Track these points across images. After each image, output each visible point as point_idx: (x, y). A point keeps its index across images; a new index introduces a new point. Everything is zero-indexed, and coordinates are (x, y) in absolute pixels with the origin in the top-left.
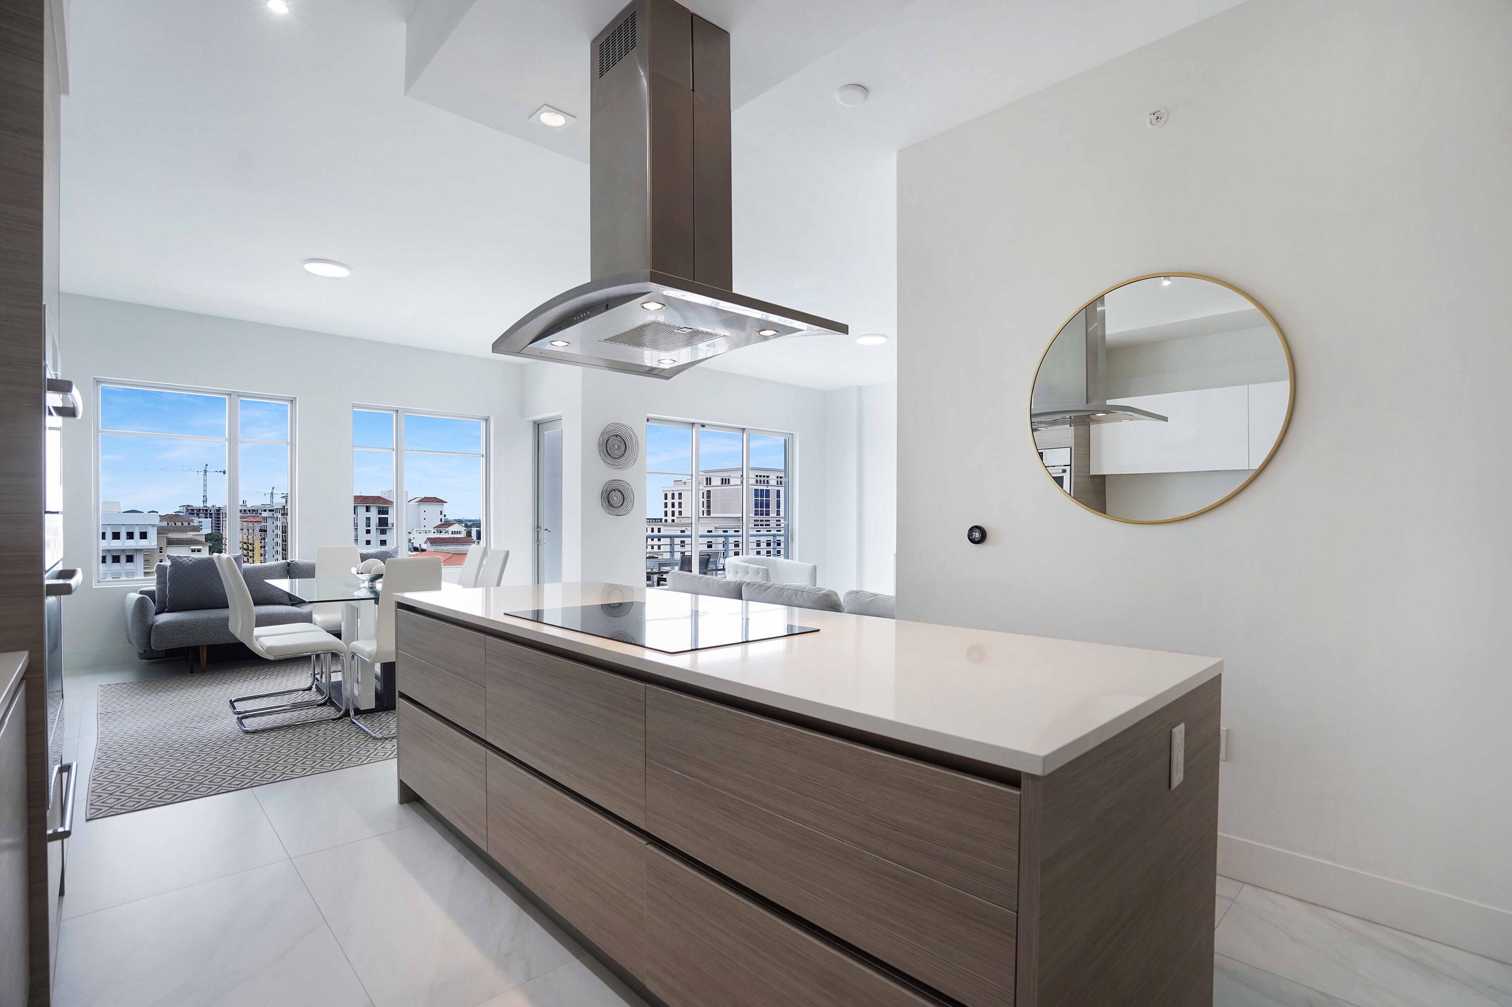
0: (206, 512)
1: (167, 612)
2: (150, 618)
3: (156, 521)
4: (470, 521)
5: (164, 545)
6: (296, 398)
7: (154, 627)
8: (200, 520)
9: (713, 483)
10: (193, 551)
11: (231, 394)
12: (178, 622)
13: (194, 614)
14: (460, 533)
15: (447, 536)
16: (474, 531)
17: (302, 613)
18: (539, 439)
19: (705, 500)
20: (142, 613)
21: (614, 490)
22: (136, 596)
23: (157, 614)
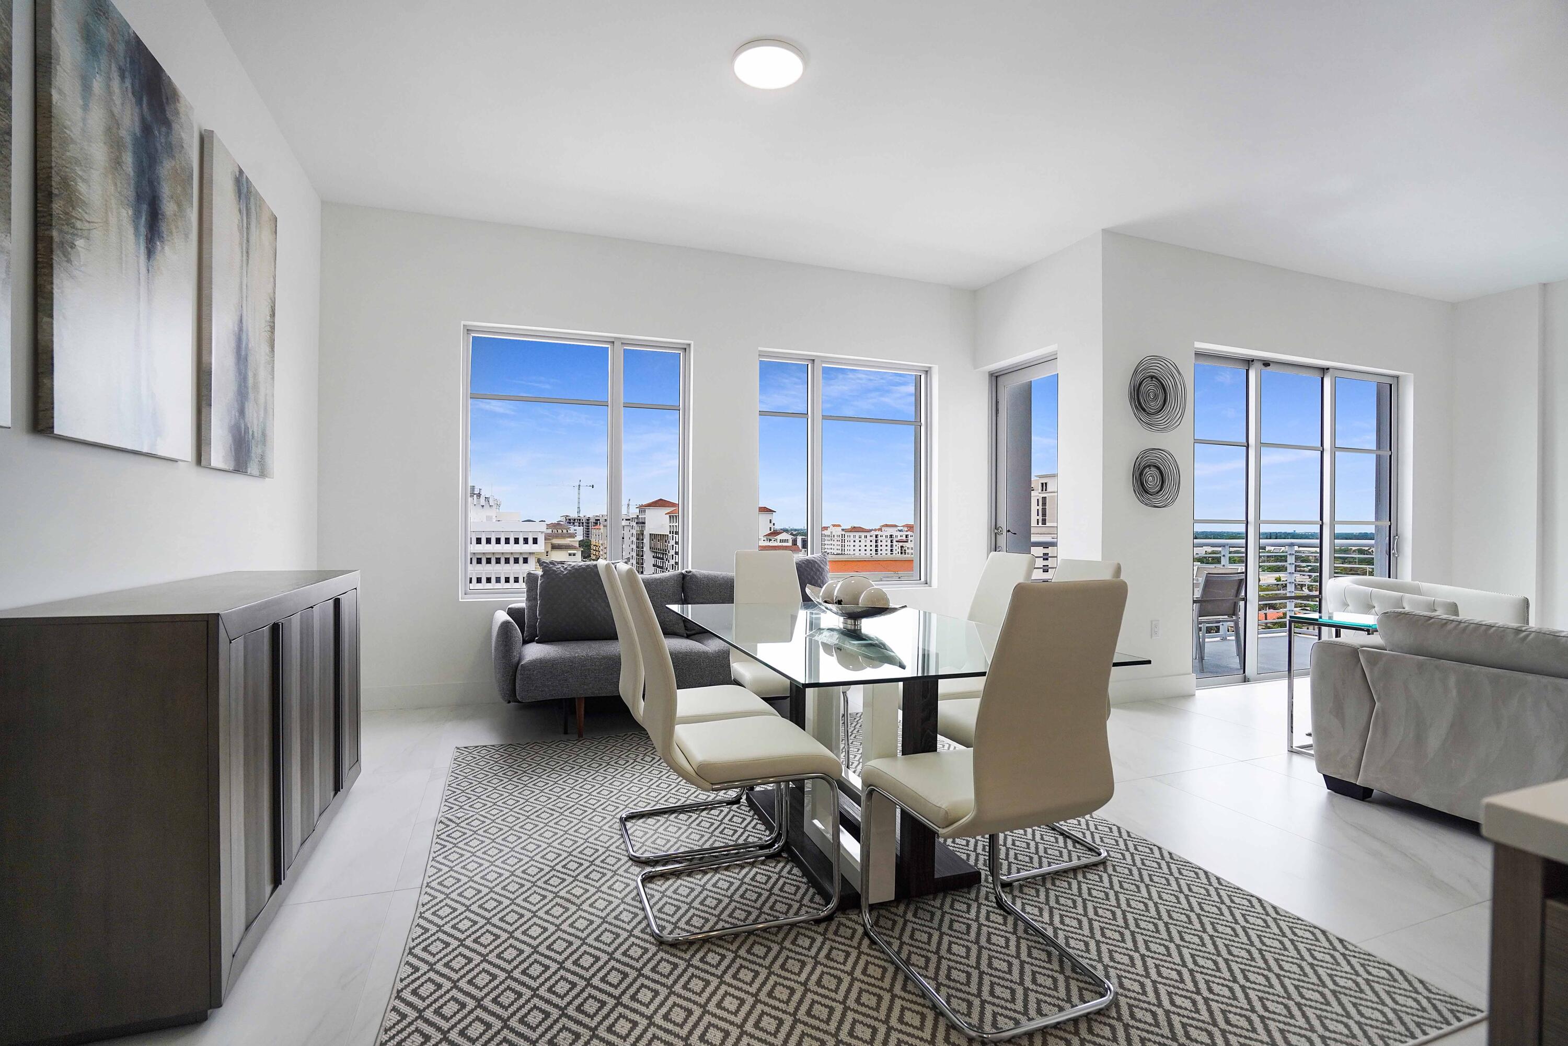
0: (580, 521)
1: (538, 642)
2: (515, 654)
3: (543, 528)
4: (795, 530)
5: (549, 549)
6: (689, 345)
7: (519, 667)
8: (575, 528)
9: (1049, 489)
10: (570, 555)
11: (613, 342)
12: (549, 660)
13: (568, 649)
14: (787, 541)
15: (775, 544)
16: (799, 539)
17: (707, 653)
18: (998, 398)
19: (1040, 507)
20: (506, 646)
21: (1149, 466)
22: (502, 616)
23: (525, 642)
